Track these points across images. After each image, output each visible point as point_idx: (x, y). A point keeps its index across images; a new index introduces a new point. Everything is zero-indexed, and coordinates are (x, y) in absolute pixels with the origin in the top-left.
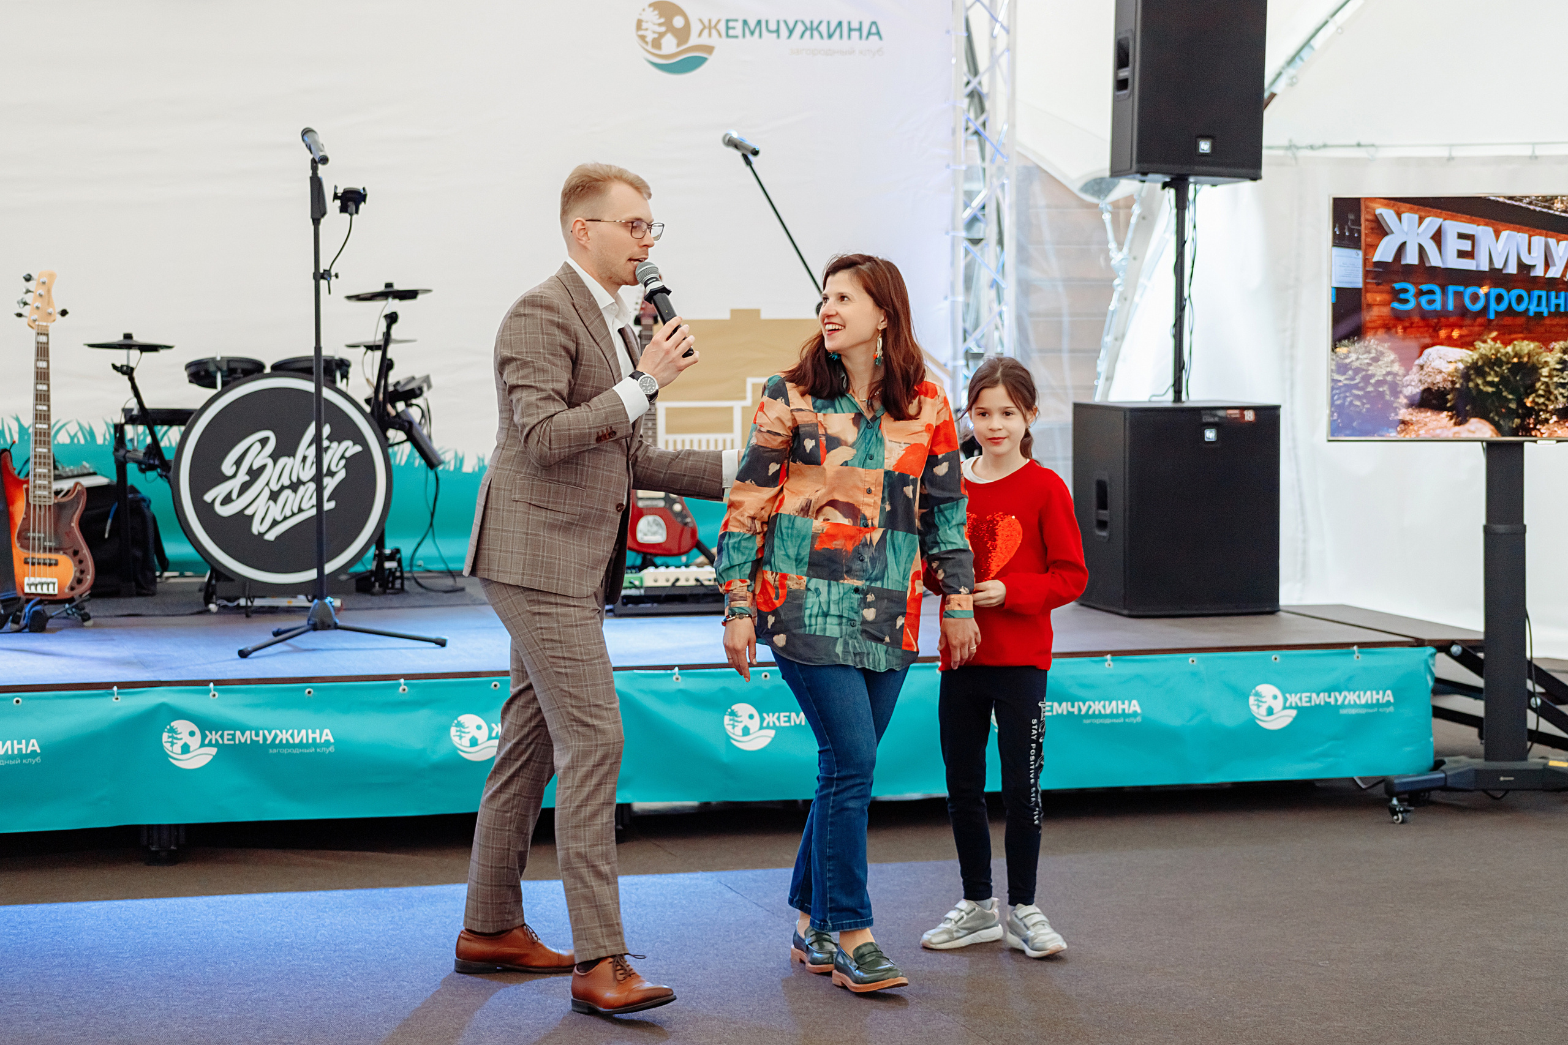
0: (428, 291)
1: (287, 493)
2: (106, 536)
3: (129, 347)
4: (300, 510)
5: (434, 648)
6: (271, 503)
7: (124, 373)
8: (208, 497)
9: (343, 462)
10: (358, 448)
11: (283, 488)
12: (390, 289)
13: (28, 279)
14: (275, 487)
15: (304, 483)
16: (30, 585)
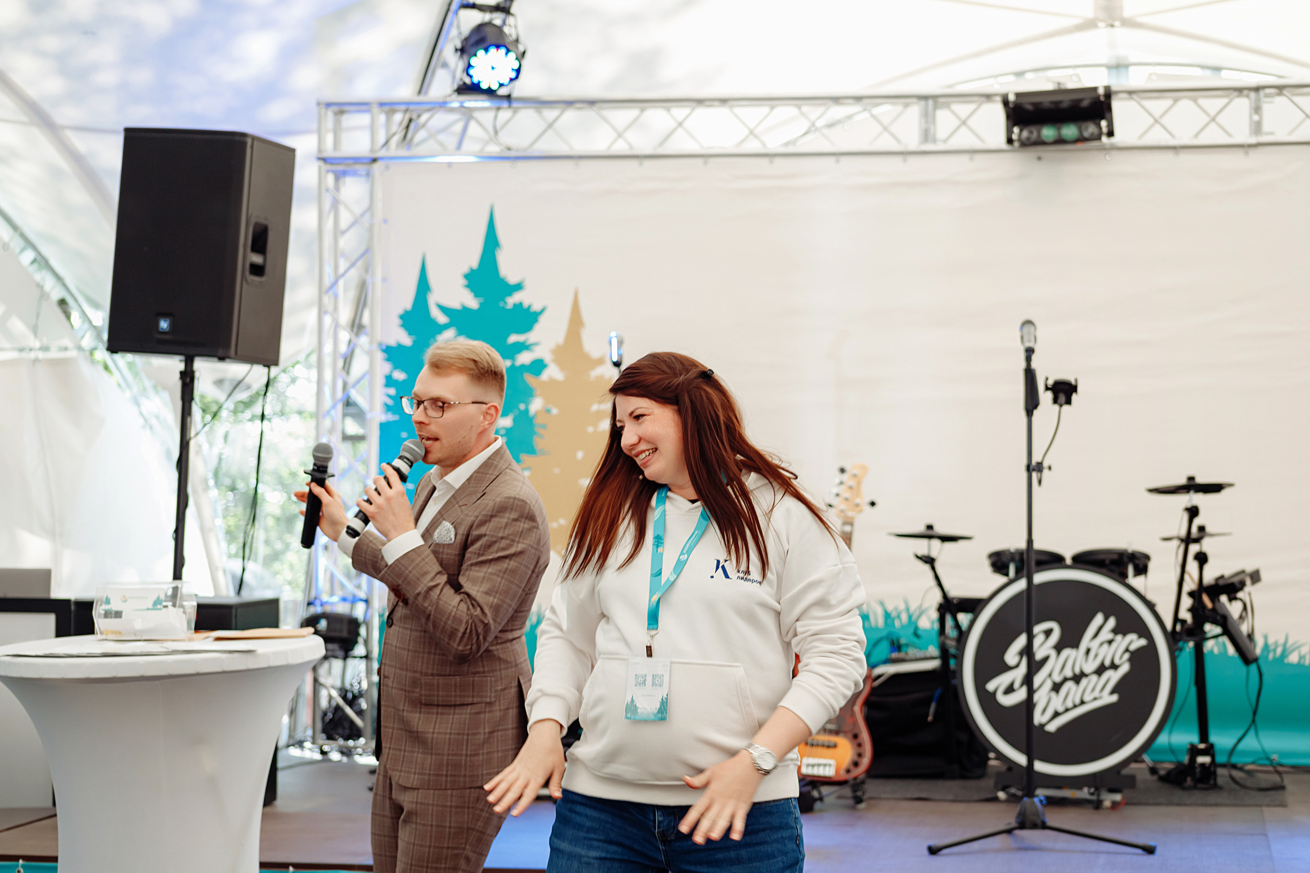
0: (1231, 485)
1: (1070, 685)
2: (930, 718)
3: (930, 537)
4: (1082, 702)
5: (1138, 854)
6: (1053, 694)
7: (926, 562)
8: (991, 686)
9: (1127, 656)
10: (1143, 642)
11: (1066, 680)
12: (1192, 483)
13: (842, 471)
14: (1057, 678)
15: (1086, 676)
16: (808, 765)
